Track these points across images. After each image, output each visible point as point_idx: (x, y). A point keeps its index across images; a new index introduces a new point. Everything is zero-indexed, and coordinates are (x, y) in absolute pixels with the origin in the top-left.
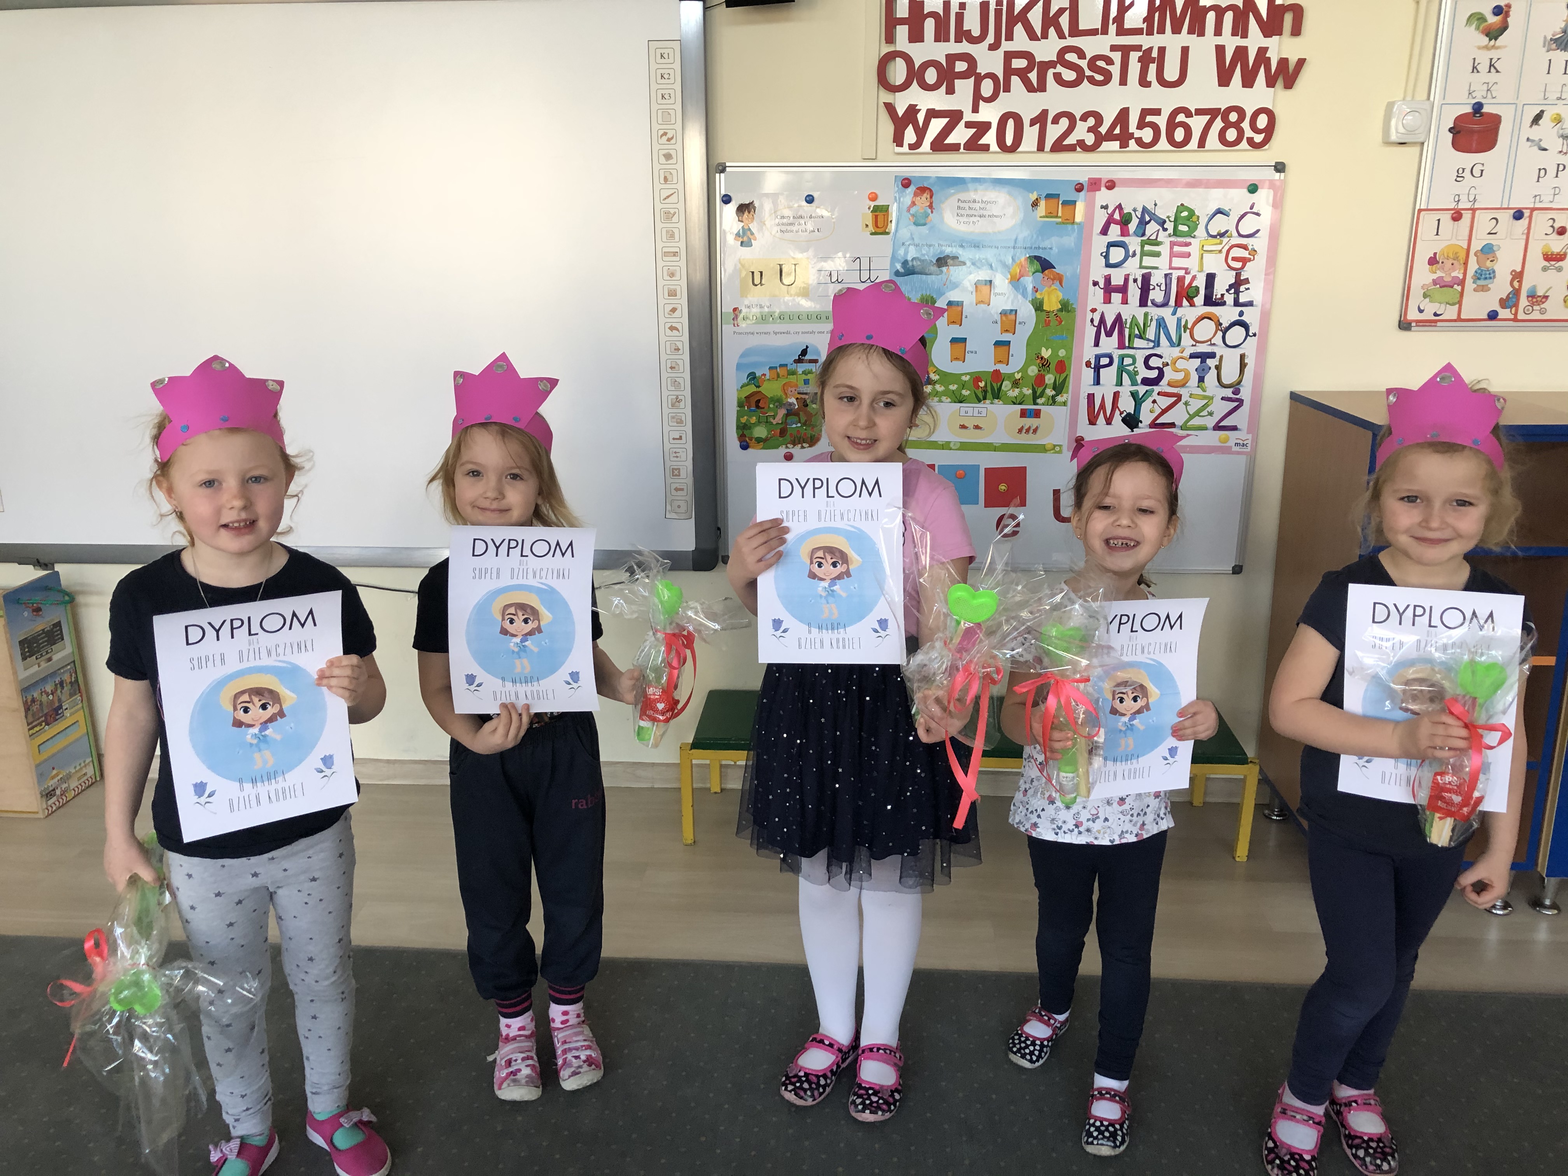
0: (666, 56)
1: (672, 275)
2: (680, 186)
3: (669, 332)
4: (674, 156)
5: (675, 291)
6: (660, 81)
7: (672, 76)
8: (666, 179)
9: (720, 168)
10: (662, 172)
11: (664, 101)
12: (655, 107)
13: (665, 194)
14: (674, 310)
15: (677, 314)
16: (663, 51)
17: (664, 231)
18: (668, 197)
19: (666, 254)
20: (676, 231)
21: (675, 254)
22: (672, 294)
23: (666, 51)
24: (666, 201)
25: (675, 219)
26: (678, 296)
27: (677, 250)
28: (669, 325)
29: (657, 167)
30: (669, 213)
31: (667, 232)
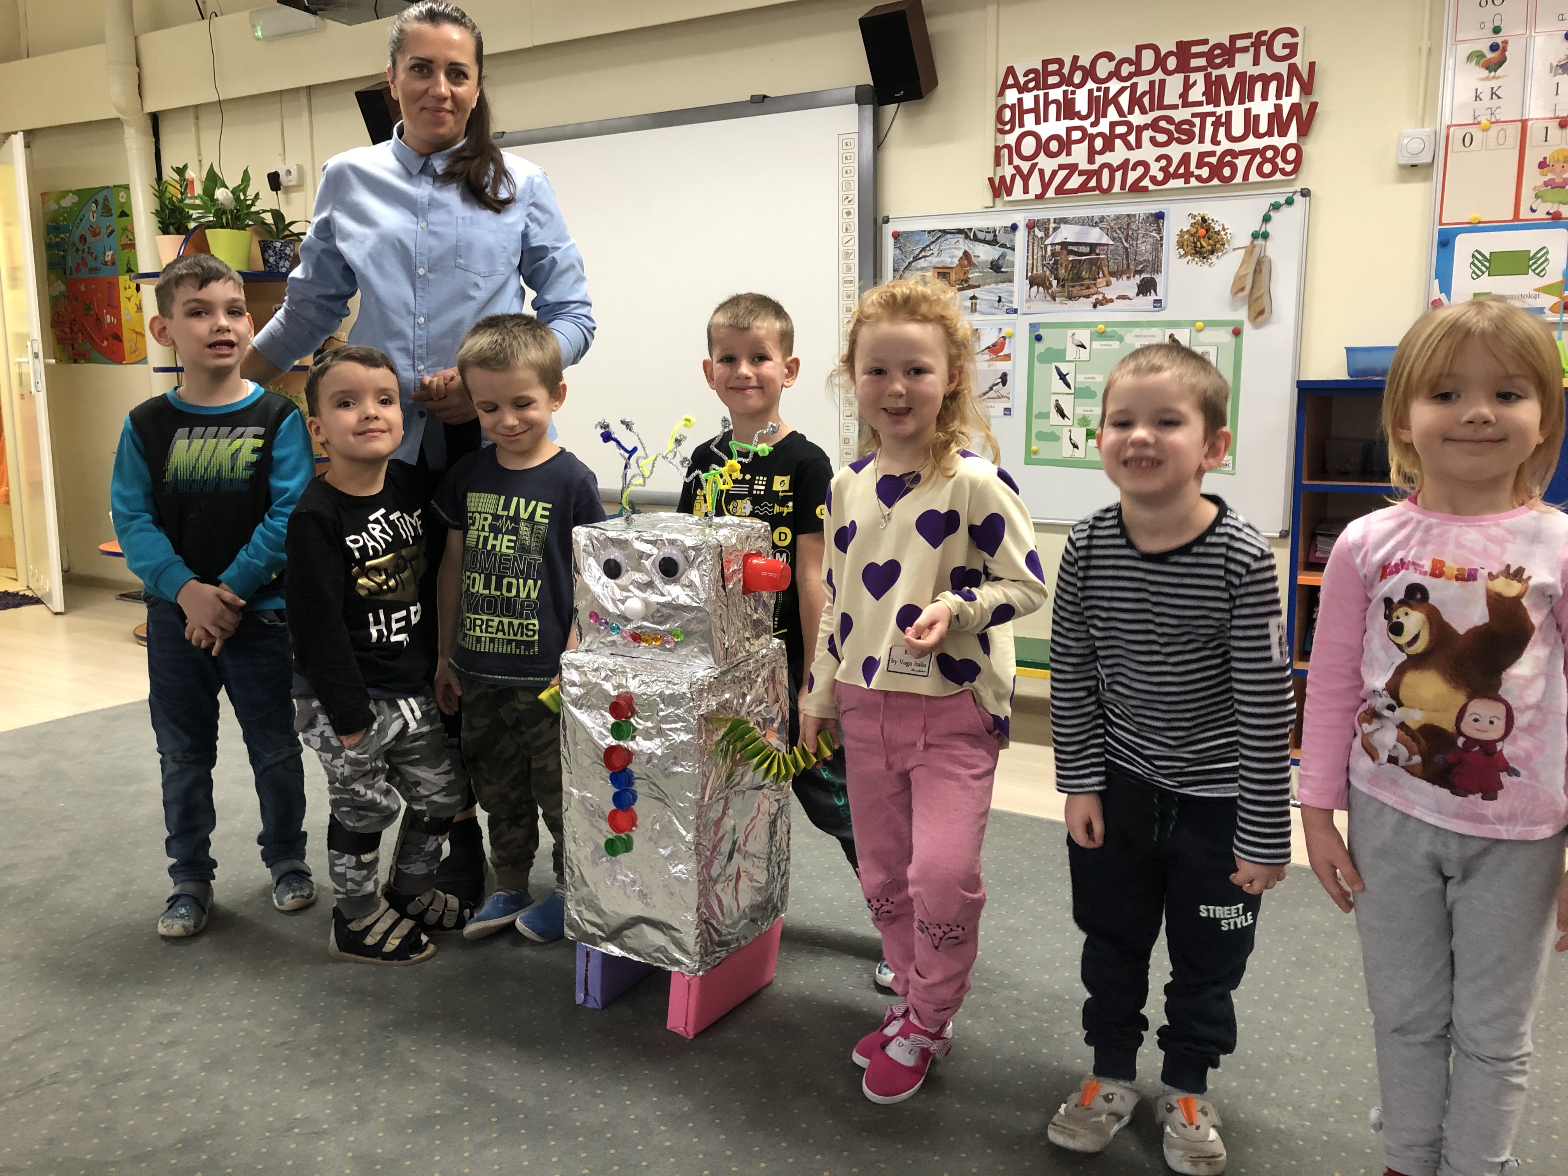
0: (849, 144)
1: (849, 297)
2: (856, 234)
4: (853, 213)
6: (845, 161)
7: (852, 158)
8: (847, 229)
9: (885, 220)
10: (844, 224)
11: (847, 175)
12: (841, 179)
13: (846, 239)
16: (847, 141)
17: (845, 266)
18: (848, 242)
19: (846, 282)
20: (852, 265)
21: (851, 282)
24: (847, 245)
25: (852, 257)
27: (853, 279)
29: (841, 221)
30: (848, 254)
31: (847, 268)
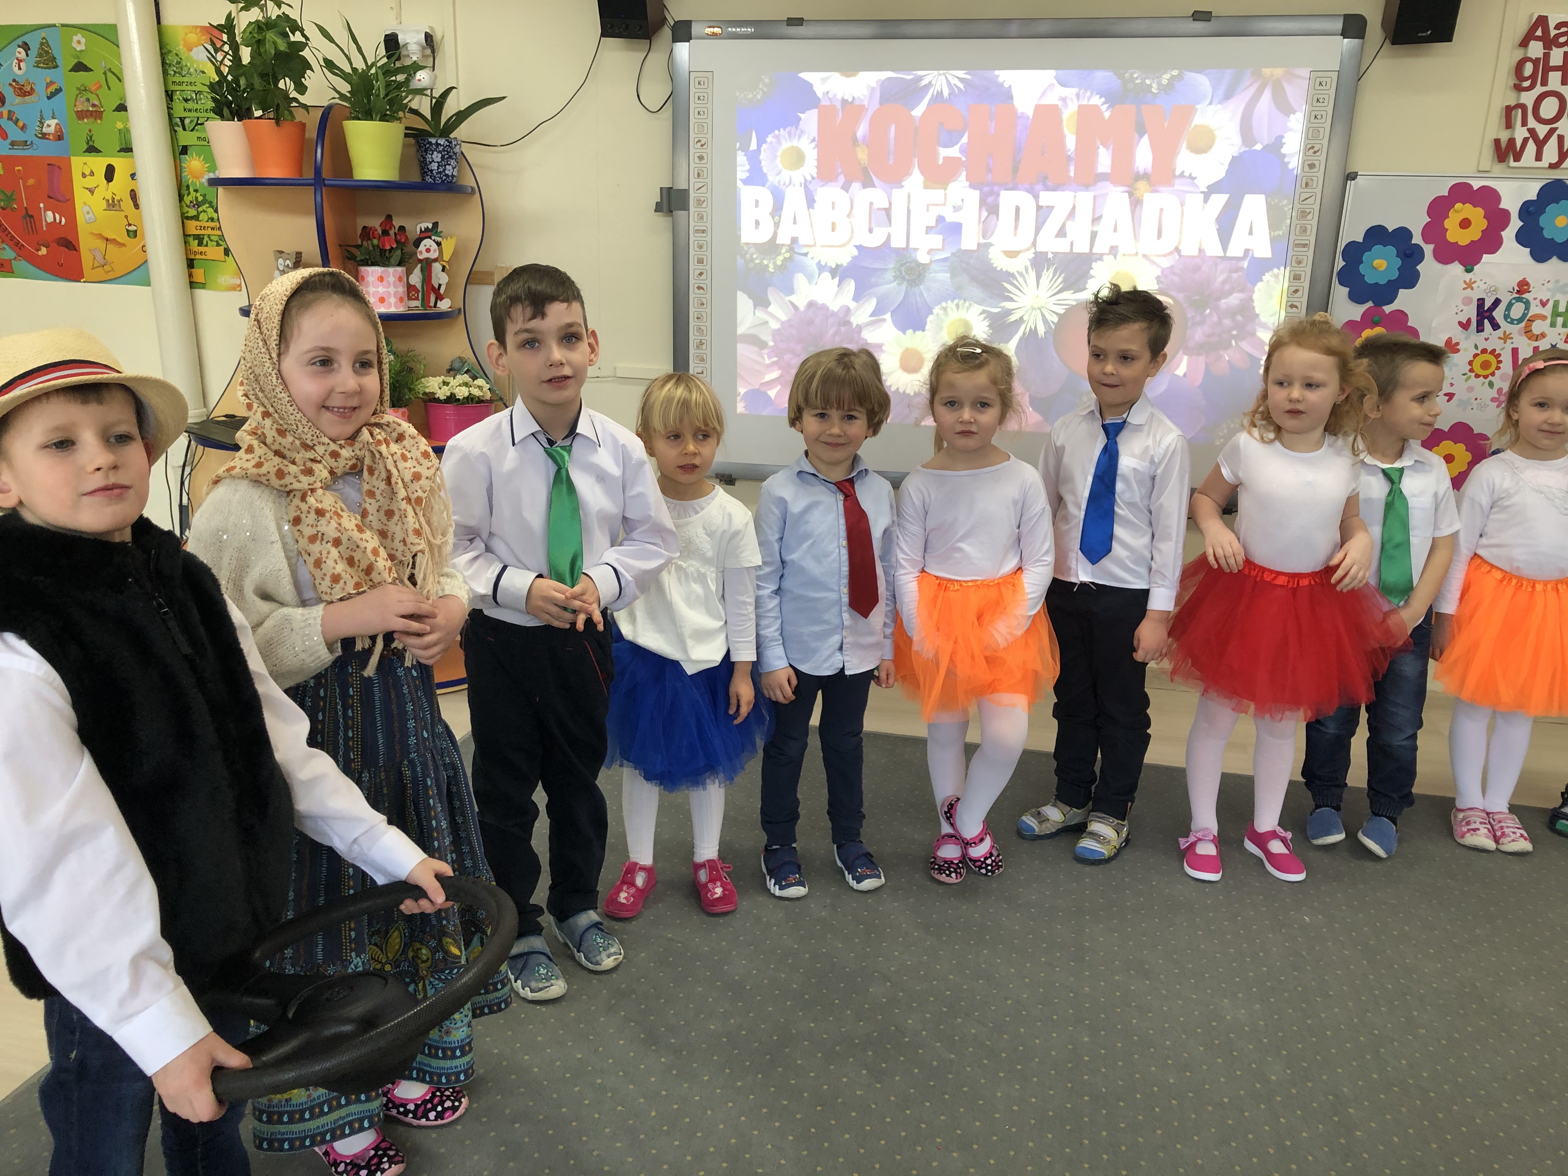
0: (1324, 84)
1: (1299, 262)
2: (1318, 191)
3: (1289, 310)
4: (1317, 166)
5: (1300, 275)
6: (1315, 104)
7: (1326, 101)
8: (1307, 184)
9: (1353, 176)
10: (1304, 179)
11: (1316, 121)
13: (1304, 196)
14: (1296, 291)
15: (1299, 294)
16: (1321, 80)
17: (1298, 226)
18: (1306, 199)
19: (1297, 245)
20: (1309, 227)
21: (1305, 245)
22: (1297, 278)
23: (1324, 80)
24: (1305, 202)
25: (1310, 217)
26: (1302, 279)
27: (1307, 242)
28: (1290, 303)
30: (1305, 212)
31: (1301, 227)
